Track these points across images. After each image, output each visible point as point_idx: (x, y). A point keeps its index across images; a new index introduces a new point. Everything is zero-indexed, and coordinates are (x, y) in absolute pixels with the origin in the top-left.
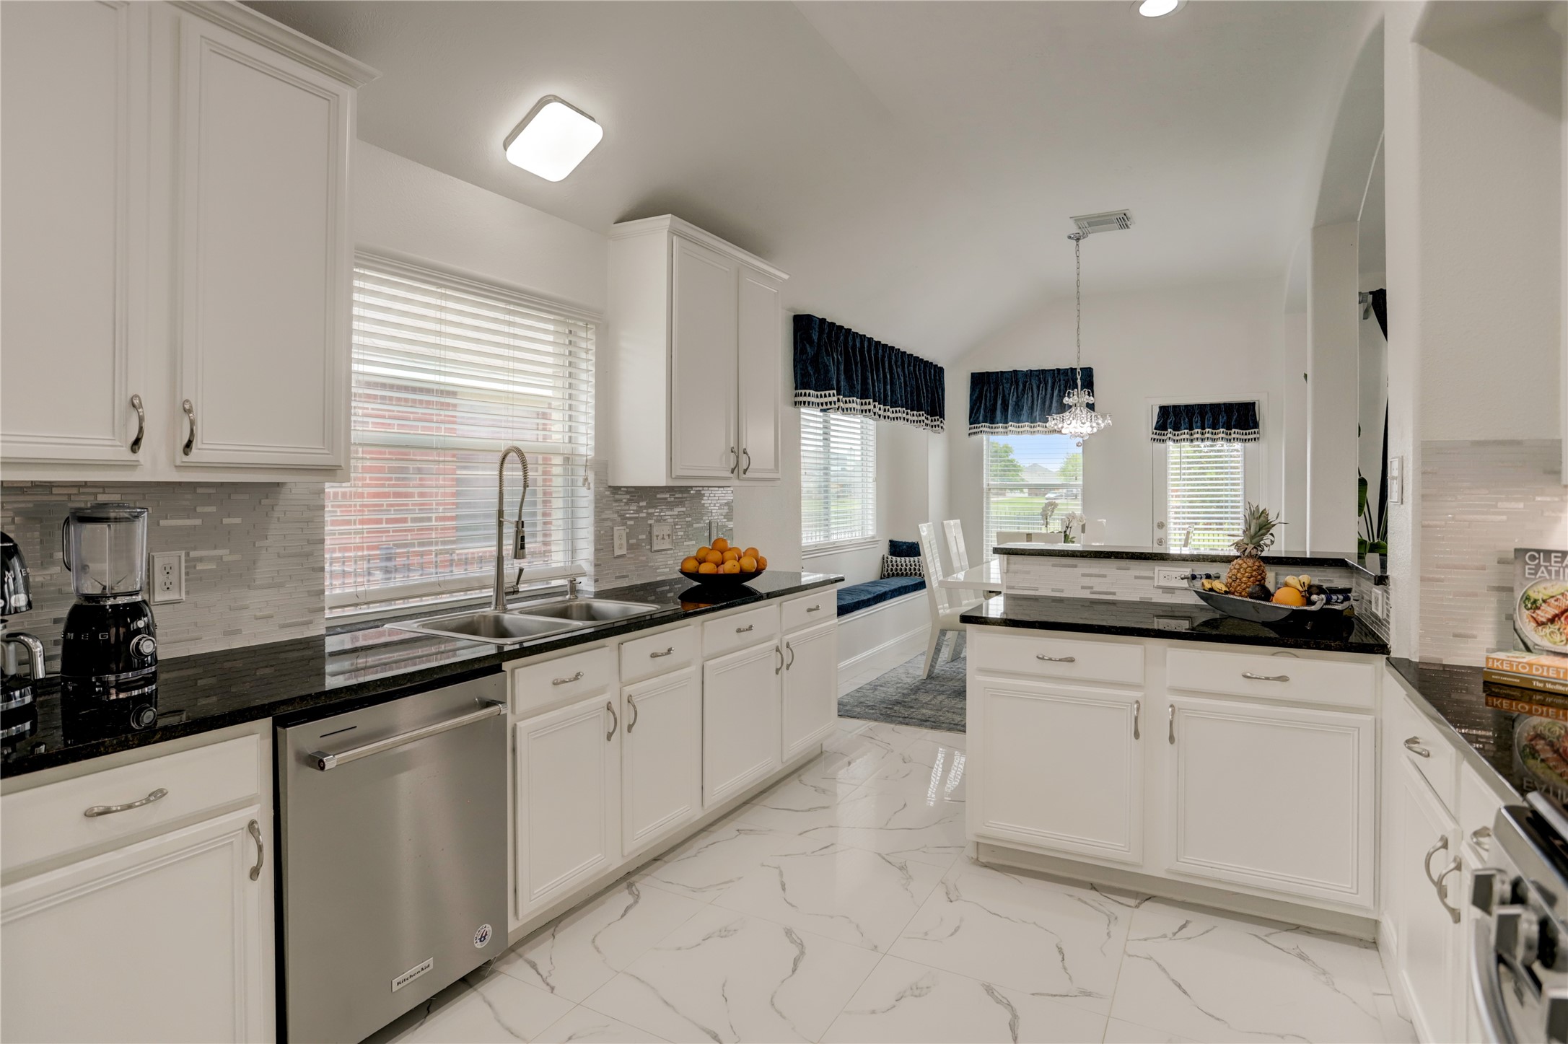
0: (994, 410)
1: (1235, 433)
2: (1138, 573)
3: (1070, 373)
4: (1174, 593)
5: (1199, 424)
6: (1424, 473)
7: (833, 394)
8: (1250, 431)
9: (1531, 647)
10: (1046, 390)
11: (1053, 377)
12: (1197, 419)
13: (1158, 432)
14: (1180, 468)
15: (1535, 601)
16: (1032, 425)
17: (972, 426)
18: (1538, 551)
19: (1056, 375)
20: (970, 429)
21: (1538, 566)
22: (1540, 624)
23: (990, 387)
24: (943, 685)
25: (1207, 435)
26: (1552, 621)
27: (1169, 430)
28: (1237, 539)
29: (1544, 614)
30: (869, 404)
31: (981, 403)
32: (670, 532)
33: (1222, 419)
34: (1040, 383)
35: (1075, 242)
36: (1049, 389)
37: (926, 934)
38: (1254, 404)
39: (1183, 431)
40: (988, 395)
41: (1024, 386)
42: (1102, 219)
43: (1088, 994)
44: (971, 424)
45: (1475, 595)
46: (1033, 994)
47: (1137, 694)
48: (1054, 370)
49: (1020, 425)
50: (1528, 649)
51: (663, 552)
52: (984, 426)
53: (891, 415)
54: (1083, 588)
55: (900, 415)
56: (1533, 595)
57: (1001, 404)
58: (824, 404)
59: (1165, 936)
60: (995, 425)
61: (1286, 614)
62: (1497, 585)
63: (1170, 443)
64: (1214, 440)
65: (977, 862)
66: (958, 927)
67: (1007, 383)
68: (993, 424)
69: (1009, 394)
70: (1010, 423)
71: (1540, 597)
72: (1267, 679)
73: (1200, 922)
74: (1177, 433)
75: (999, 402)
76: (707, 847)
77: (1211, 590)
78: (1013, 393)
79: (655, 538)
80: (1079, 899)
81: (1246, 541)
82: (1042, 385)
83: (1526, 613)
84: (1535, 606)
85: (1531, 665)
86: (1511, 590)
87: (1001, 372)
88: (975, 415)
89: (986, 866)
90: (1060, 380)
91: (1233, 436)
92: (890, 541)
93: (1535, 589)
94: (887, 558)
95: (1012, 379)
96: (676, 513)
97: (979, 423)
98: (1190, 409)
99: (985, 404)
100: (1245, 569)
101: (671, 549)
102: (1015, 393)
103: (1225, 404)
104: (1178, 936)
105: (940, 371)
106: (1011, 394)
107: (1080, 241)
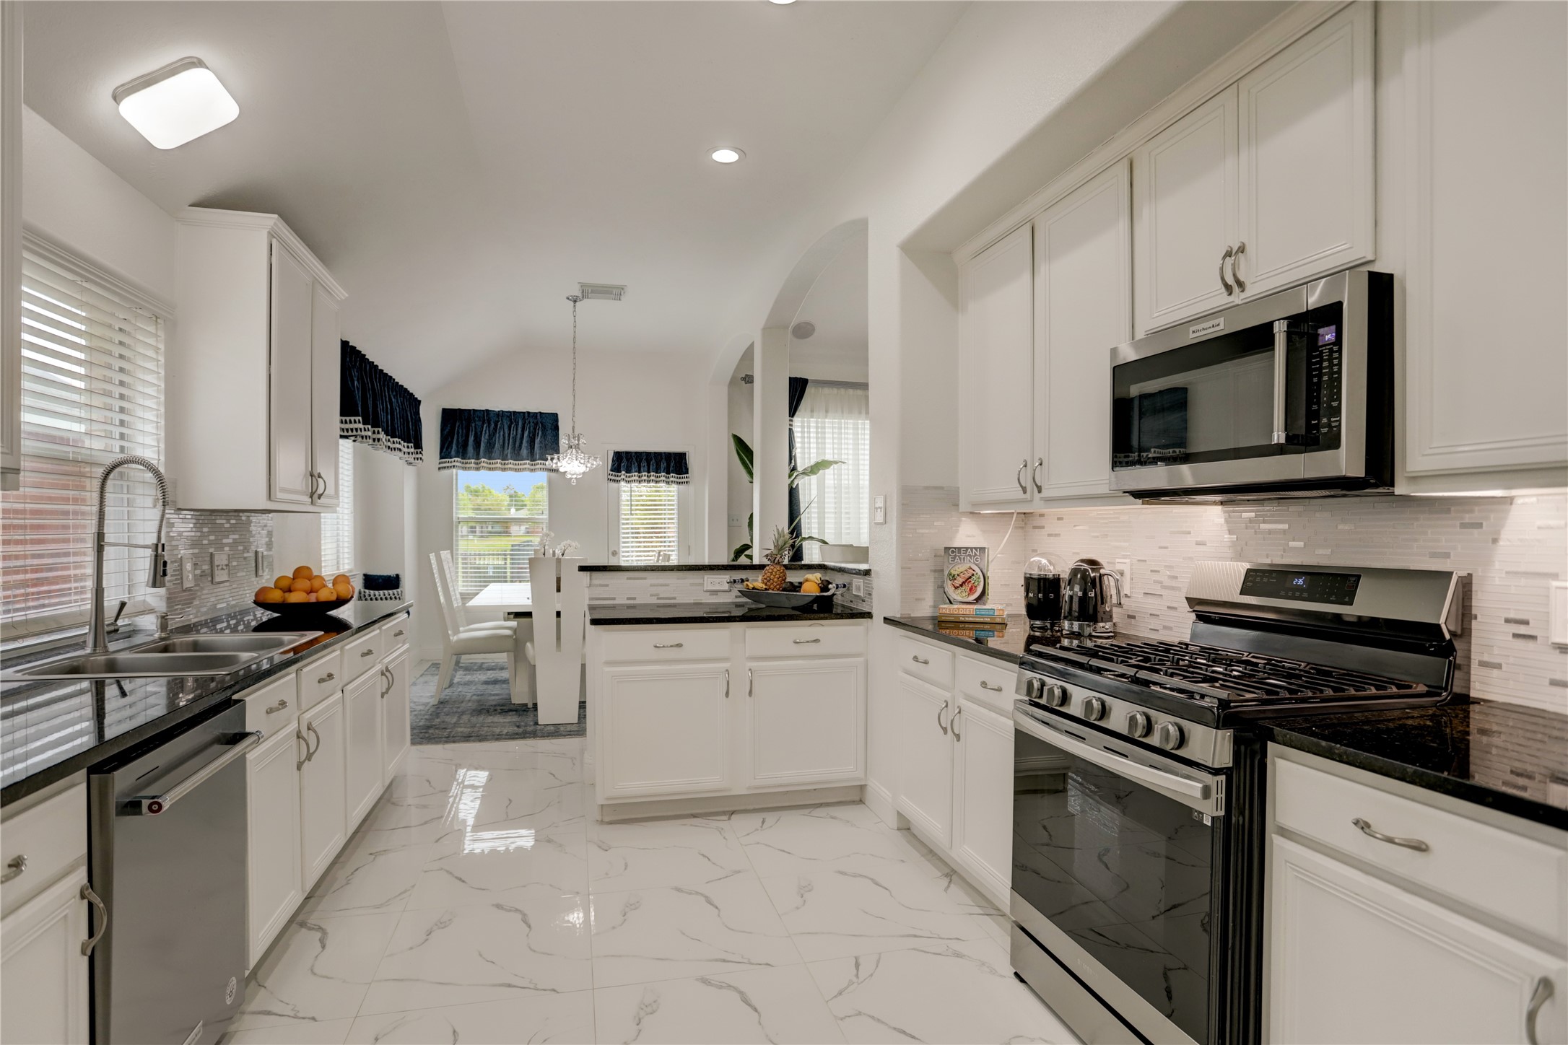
0: (465, 446)
1: (673, 477)
2: (692, 581)
3: (539, 417)
4: (717, 595)
5: (646, 468)
6: (903, 504)
7: (359, 420)
8: (683, 476)
9: (952, 601)
10: (517, 430)
11: (524, 419)
12: (644, 464)
13: (614, 473)
14: (631, 505)
15: (954, 575)
16: (503, 462)
17: (441, 460)
18: (955, 548)
19: (526, 417)
20: (440, 463)
21: (955, 556)
22: (956, 588)
23: (462, 424)
24: (459, 707)
25: (652, 478)
26: (961, 585)
27: (623, 472)
28: (768, 552)
29: (958, 583)
30: (378, 433)
31: (453, 439)
32: (226, 562)
33: (663, 465)
34: (511, 423)
35: (572, 303)
36: (520, 430)
37: (607, 874)
38: (685, 454)
39: (634, 474)
40: (460, 431)
41: (496, 425)
42: (606, 289)
43: (739, 872)
44: (441, 458)
45: (924, 575)
46: (707, 883)
47: (726, 665)
48: (524, 413)
49: (491, 461)
50: (951, 603)
51: (222, 585)
52: (457, 461)
53: (392, 446)
54: (651, 595)
55: (398, 446)
56: (953, 572)
57: (474, 441)
58: (354, 430)
59: (757, 830)
60: (466, 461)
61: (811, 599)
62: (933, 569)
63: (623, 483)
64: (657, 482)
65: (602, 822)
66: (626, 863)
67: (479, 420)
68: (464, 459)
69: (481, 433)
70: (483, 460)
71: (956, 573)
72: (808, 642)
73: (771, 818)
74: (628, 475)
75: (471, 439)
76: (352, 874)
77: (754, 588)
78: (486, 431)
79: (216, 568)
80: (691, 825)
81: (775, 552)
82: (513, 426)
83: (950, 582)
84: (953, 578)
85: (959, 609)
86: (942, 571)
87: (474, 410)
88: (447, 450)
89: (611, 823)
90: (529, 422)
91: (672, 479)
92: (365, 575)
93: (954, 569)
94: (365, 592)
95: (484, 417)
96: (231, 541)
97: (451, 458)
98: (639, 456)
99: (458, 440)
100: (776, 572)
101: (227, 581)
102: (487, 431)
103: (665, 453)
104: (764, 827)
105: (417, 403)
106: (484, 432)
107: (577, 303)
